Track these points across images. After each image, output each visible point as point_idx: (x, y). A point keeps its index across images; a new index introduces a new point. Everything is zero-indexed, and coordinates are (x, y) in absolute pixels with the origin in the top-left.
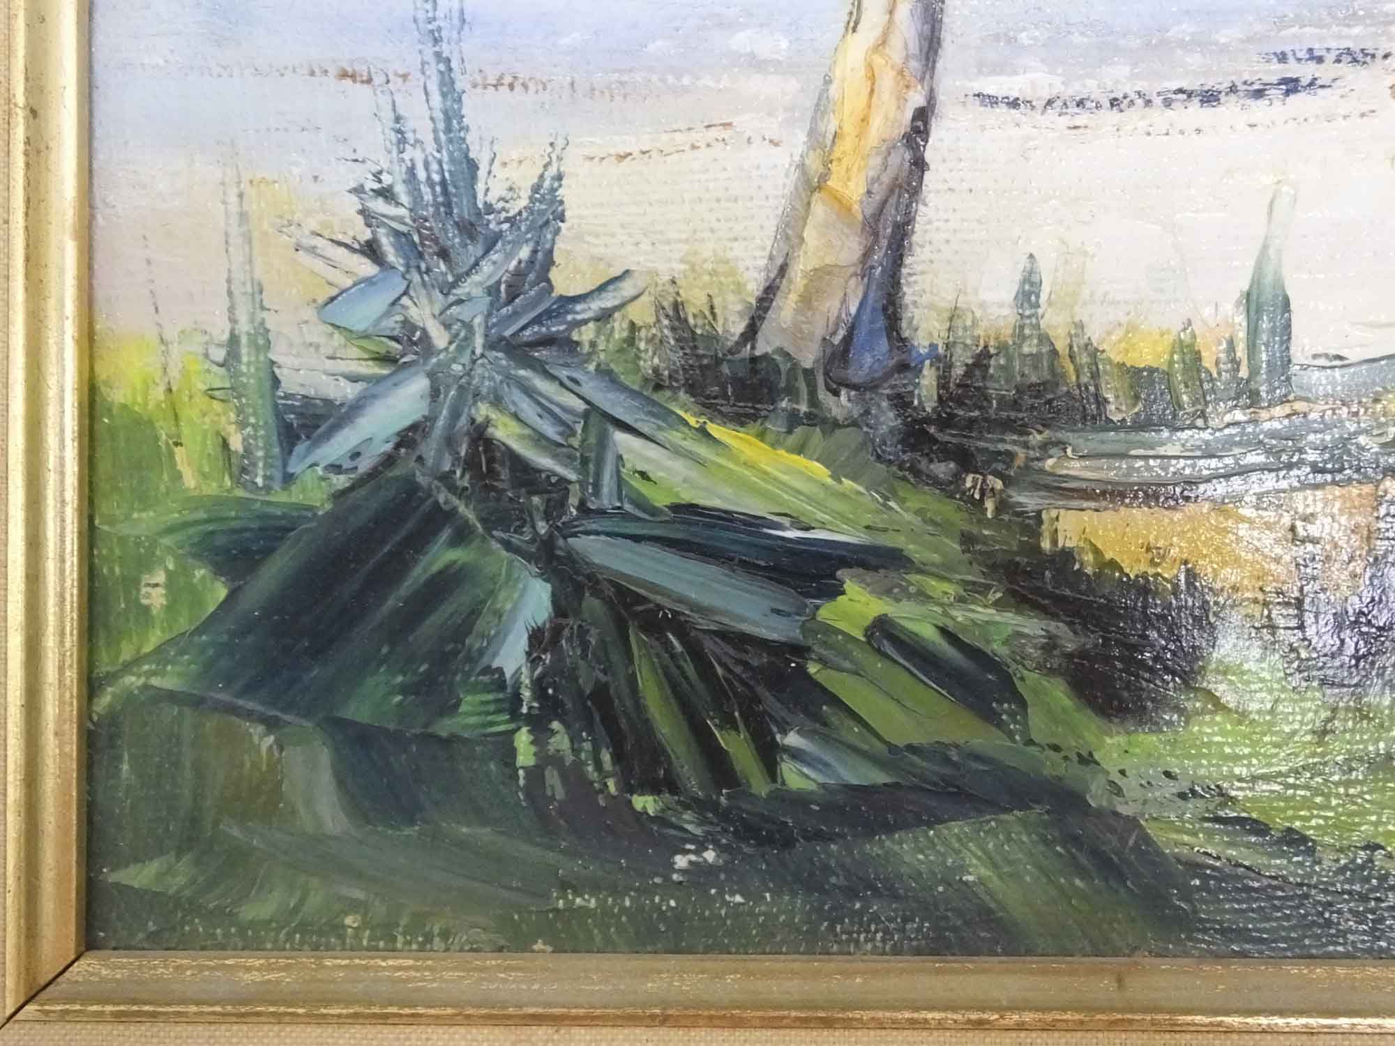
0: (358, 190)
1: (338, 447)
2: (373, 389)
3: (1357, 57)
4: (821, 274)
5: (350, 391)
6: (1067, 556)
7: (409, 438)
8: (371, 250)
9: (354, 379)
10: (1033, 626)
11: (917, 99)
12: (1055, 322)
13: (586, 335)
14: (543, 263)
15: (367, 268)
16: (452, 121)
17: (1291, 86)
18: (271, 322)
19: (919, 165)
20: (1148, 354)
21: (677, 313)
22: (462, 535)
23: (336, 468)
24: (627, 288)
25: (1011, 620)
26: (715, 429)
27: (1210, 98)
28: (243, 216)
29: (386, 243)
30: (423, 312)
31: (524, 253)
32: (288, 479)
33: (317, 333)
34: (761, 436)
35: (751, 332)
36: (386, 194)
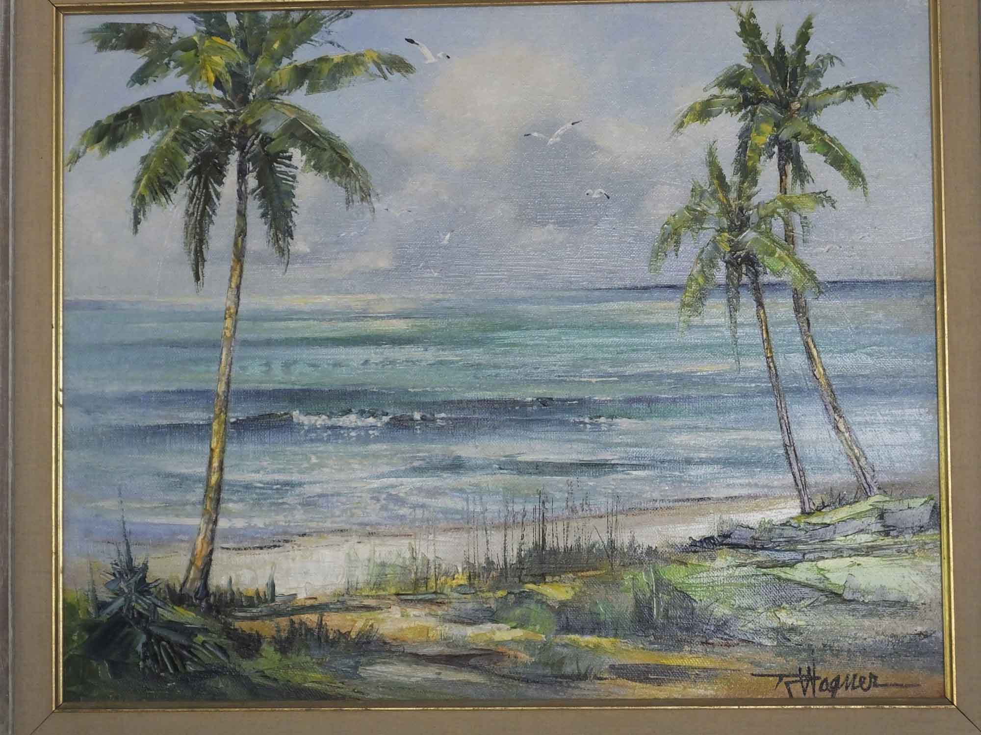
0: (112, 564)
1: (108, 610)
2: (115, 600)
3: (287, 541)
4: (194, 580)
5: (110, 600)
6: (236, 630)
7: (121, 609)
8: (114, 575)
9: (111, 598)
10: (230, 642)
11: (210, 548)
12: (235, 589)
13: (151, 590)
14: (144, 577)
15: (113, 578)
16: (128, 550)
17: (275, 546)
18: (96, 588)
19: (211, 560)
20: (251, 593)
21: (168, 586)
22: (131, 626)
23: (108, 614)
24: (159, 582)
25: (227, 641)
26: (175, 607)
27: (261, 548)
28: (91, 569)
29: (116, 573)
30: (123, 585)
31: (141, 575)
32: (99, 616)
33: (104, 589)
34: (183, 608)
35: (181, 590)
36: (116, 564)
